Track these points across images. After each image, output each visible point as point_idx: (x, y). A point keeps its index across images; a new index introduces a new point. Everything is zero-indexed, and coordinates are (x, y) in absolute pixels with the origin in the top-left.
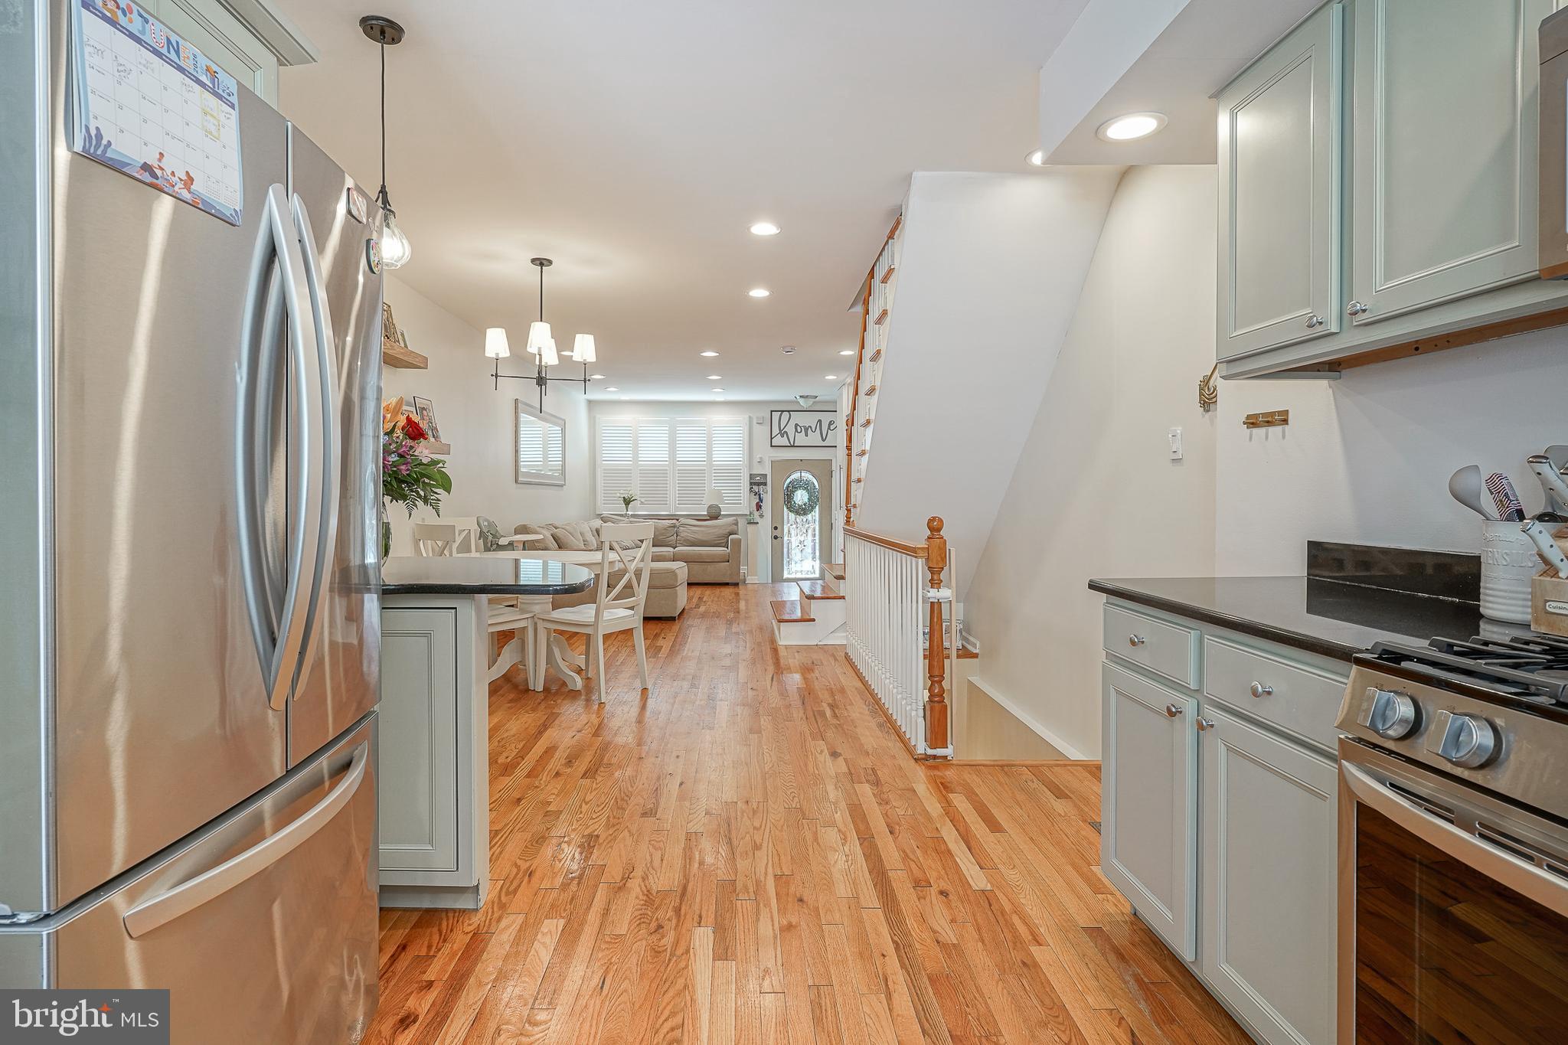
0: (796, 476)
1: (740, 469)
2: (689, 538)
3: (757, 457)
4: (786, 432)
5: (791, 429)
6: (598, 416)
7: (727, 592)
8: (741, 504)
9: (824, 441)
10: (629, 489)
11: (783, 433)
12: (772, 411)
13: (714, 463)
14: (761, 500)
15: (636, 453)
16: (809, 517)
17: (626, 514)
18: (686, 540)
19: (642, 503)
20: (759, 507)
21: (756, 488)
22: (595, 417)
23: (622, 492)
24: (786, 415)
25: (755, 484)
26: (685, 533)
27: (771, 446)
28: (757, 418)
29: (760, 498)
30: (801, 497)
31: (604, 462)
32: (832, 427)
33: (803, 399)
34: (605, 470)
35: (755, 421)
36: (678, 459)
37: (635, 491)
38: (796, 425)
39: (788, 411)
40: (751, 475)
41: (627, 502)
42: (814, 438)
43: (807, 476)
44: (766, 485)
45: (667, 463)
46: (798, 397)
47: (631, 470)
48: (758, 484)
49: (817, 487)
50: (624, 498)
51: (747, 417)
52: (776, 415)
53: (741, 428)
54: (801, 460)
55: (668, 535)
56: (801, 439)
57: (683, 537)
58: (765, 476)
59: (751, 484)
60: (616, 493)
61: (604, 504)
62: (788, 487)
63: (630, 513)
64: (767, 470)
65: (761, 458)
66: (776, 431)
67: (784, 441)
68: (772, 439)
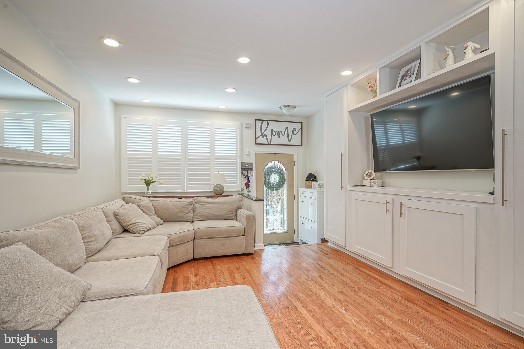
0: (271, 164)
1: (235, 159)
2: (204, 214)
3: (246, 151)
4: (265, 135)
5: (268, 133)
6: (123, 116)
7: (246, 263)
8: (235, 183)
9: (290, 141)
10: (149, 173)
11: (263, 135)
12: (256, 120)
13: (216, 154)
14: (249, 180)
15: (155, 145)
16: (280, 191)
17: (147, 193)
18: (201, 216)
19: (161, 184)
20: (247, 186)
21: (245, 172)
22: (120, 117)
23: (144, 175)
24: (265, 123)
25: (245, 169)
26: (200, 209)
27: (256, 144)
28: (247, 124)
29: (248, 179)
30: (274, 178)
31: (128, 152)
32: (295, 133)
33: (286, 108)
34: (128, 158)
35: (244, 126)
36: (189, 151)
37: (154, 174)
38: (272, 130)
39: (267, 121)
40: (242, 163)
41: (148, 183)
42: (283, 140)
43: (278, 164)
44: (252, 170)
45: (181, 154)
46: (282, 107)
47: (151, 158)
48: (247, 170)
49: (285, 171)
50: (145, 180)
51: (239, 123)
52: (259, 123)
53: (235, 131)
54: (275, 154)
55: (187, 212)
56: (275, 140)
57: (199, 213)
58: (251, 164)
59: (242, 169)
60: (139, 177)
61: (128, 184)
62: (266, 171)
63: (150, 191)
64: (252, 160)
65: (249, 152)
66: (259, 133)
67: (264, 141)
68: (256, 138)
